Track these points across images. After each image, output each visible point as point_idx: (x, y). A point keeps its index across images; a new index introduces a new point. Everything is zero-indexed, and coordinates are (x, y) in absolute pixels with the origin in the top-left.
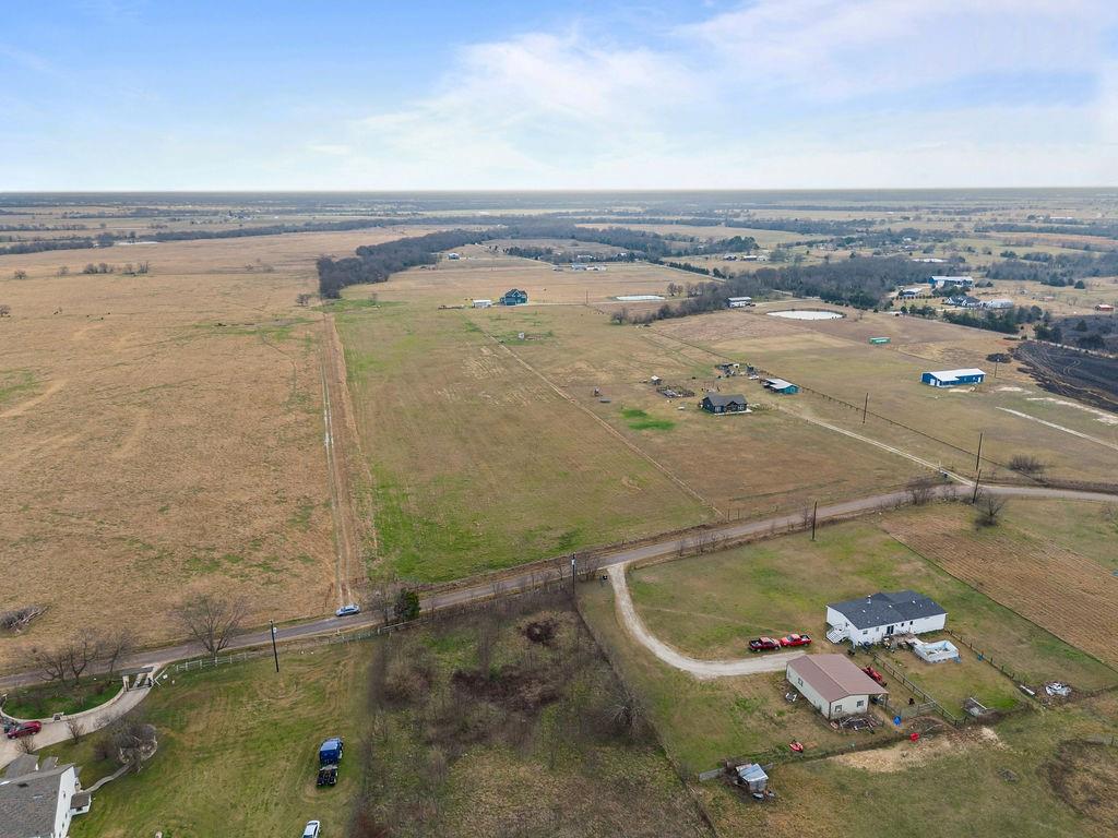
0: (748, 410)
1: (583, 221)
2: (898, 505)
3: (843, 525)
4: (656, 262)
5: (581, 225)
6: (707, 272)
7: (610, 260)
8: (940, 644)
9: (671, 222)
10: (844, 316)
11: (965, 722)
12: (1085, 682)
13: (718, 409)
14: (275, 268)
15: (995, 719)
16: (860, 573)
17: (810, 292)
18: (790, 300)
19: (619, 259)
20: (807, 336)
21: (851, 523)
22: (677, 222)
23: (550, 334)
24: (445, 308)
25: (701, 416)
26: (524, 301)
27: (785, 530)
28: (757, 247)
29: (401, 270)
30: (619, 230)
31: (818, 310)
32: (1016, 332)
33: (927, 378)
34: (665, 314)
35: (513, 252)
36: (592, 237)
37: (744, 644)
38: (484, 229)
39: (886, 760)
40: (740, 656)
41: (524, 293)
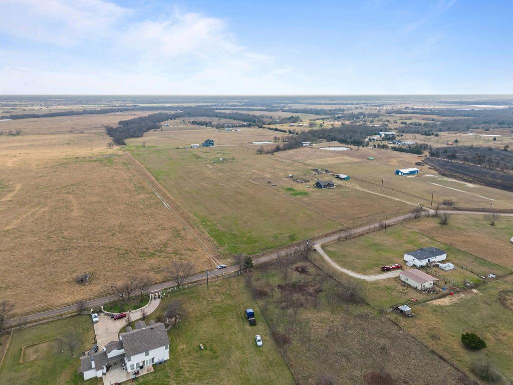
0: (334, 187)
1: (217, 109)
2: (410, 219)
3: (393, 227)
4: (261, 127)
5: (218, 111)
6: (285, 132)
7: (240, 126)
8: (447, 264)
9: (257, 110)
10: (352, 149)
11: (466, 288)
12: (500, 273)
13: (323, 187)
14: (85, 131)
15: (476, 286)
16: (407, 243)
17: (333, 139)
18: (325, 143)
19: (243, 126)
20: (341, 157)
21: (395, 226)
22: (260, 110)
23: (234, 159)
24: (179, 148)
25: (316, 189)
26: (213, 144)
27: (373, 230)
28: (301, 121)
29: (146, 132)
30: (236, 113)
31: (340, 147)
32: (421, 154)
33: (397, 172)
34: (278, 149)
35: (193, 123)
36: (225, 116)
37: (379, 269)
38: (173, 112)
39: (446, 301)
40: (379, 273)
41: (213, 141)
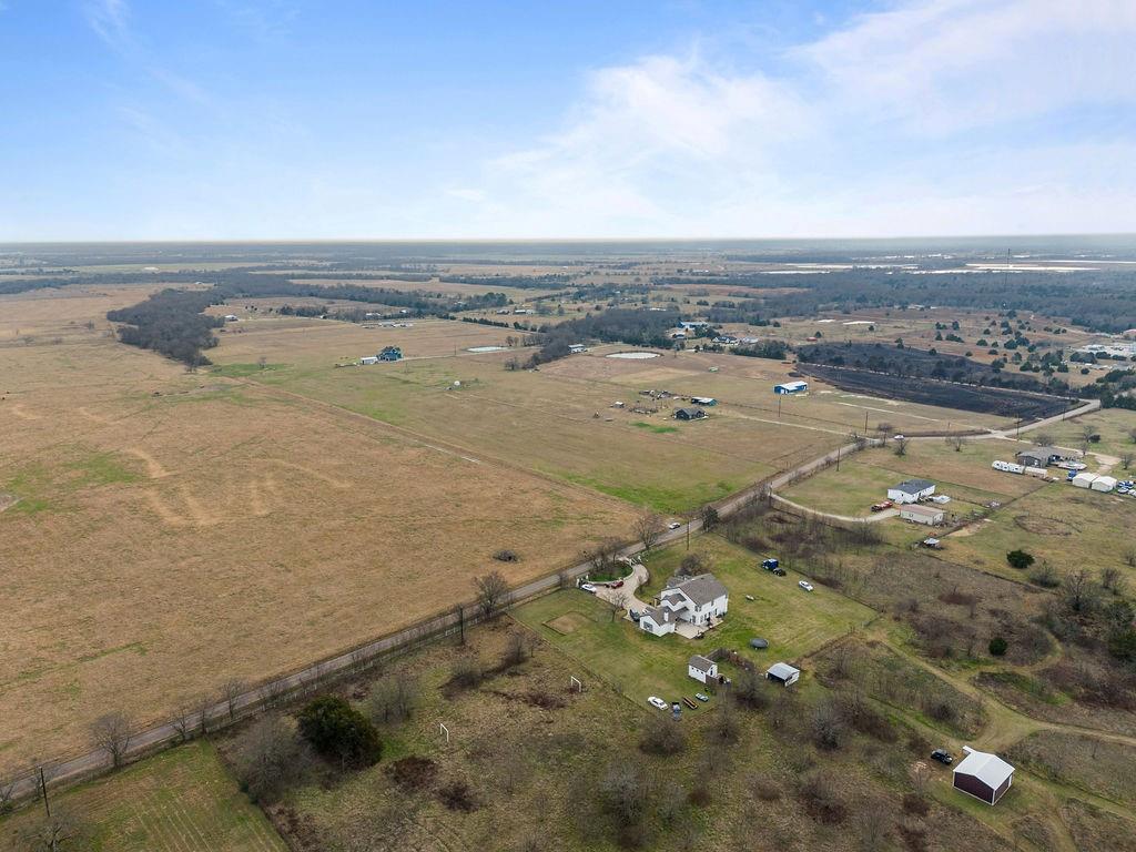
0: (705, 417)
2: (854, 451)
4: (446, 317)
6: (507, 326)
8: (940, 497)
10: (662, 355)
17: (610, 338)
18: (605, 346)
20: (658, 369)
21: (844, 462)
24: (339, 366)
26: (399, 356)
27: (822, 467)
32: (785, 358)
33: (778, 390)
34: (536, 360)
35: (286, 311)
37: (870, 509)
41: (398, 349)
